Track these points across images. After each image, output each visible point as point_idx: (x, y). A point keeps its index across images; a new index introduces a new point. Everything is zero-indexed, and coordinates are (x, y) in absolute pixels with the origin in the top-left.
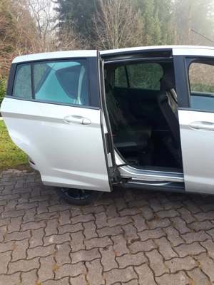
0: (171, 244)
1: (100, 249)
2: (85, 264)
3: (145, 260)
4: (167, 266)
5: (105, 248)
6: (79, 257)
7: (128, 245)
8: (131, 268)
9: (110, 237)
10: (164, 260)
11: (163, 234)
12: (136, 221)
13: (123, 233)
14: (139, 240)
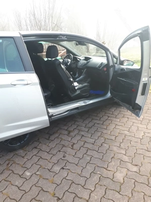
0: (88, 137)
1: (63, 158)
2: (63, 169)
3: (86, 149)
4: (97, 146)
5: (64, 157)
6: (57, 168)
7: (72, 149)
8: (85, 155)
9: (59, 151)
10: (93, 144)
11: (81, 136)
12: (63, 138)
13: (64, 146)
14: (74, 144)
